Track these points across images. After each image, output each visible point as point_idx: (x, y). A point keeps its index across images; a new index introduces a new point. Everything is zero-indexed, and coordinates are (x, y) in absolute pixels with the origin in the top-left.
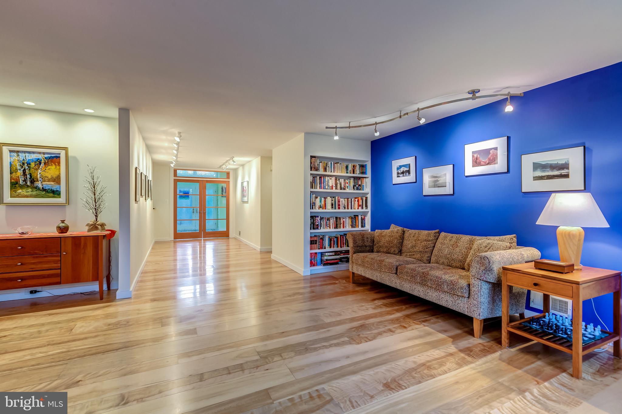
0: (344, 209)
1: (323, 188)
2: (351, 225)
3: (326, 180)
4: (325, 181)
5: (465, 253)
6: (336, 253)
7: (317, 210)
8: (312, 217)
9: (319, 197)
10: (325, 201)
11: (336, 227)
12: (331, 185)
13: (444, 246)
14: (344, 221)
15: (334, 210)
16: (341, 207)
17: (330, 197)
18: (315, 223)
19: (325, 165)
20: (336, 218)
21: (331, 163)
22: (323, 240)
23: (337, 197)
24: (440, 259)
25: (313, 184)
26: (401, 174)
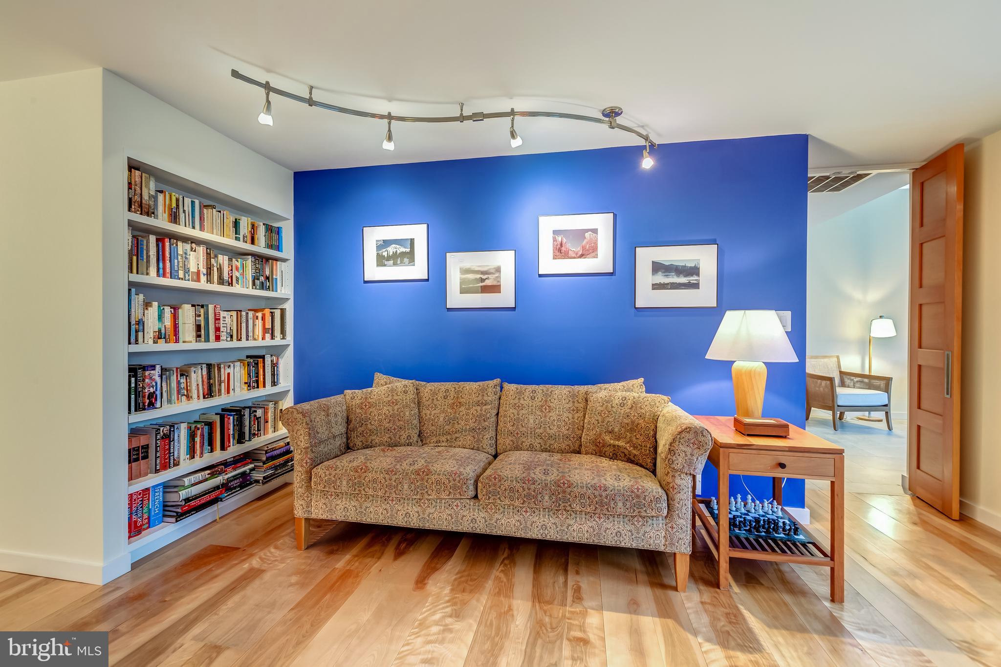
0: (229, 339)
1: (169, 275)
2: (246, 383)
3: (180, 252)
4: (178, 254)
5: (569, 419)
6: (213, 469)
7: (147, 345)
8: (133, 371)
9: (155, 304)
10: (175, 317)
11: (209, 393)
12: (193, 269)
13: (523, 412)
14: (229, 374)
15: (202, 346)
16: (224, 335)
17: (193, 306)
18: (144, 388)
19: (174, 205)
20: (209, 366)
21: (193, 203)
22: (170, 442)
23: (211, 307)
24: (524, 440)
25: (135, 258)
26: (389, 258)
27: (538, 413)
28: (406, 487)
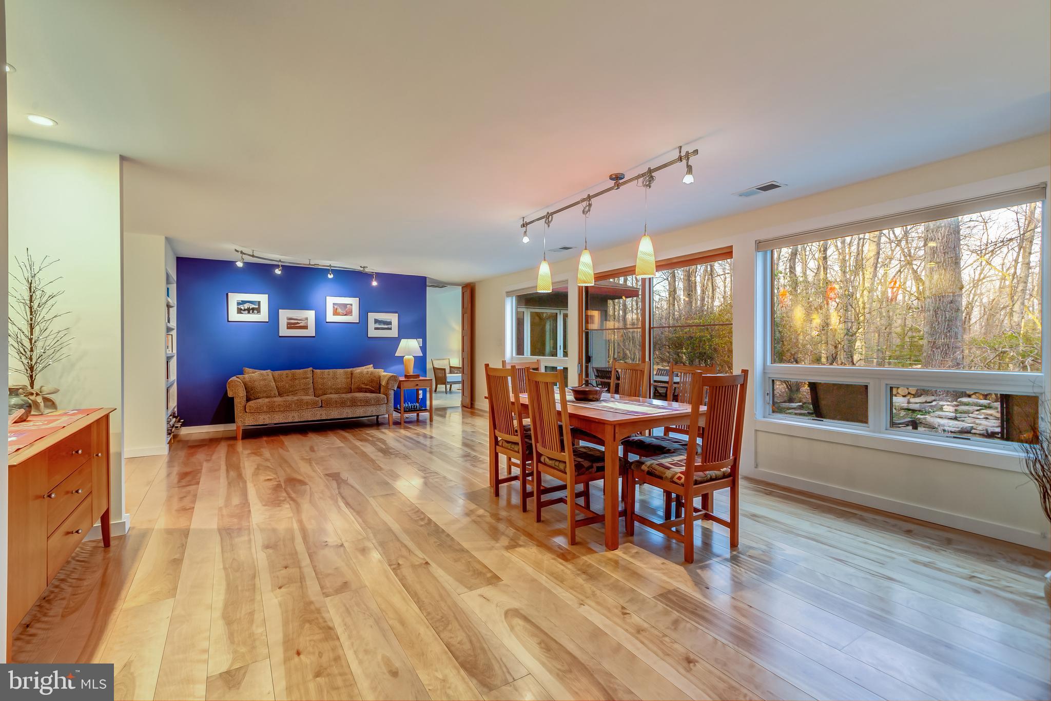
5: (346, 381)
13: (325, 380)
24: (327, 391)
26: (245, 310)
27: (332, 380)
28: (293, 406)
